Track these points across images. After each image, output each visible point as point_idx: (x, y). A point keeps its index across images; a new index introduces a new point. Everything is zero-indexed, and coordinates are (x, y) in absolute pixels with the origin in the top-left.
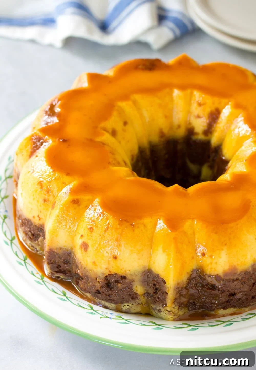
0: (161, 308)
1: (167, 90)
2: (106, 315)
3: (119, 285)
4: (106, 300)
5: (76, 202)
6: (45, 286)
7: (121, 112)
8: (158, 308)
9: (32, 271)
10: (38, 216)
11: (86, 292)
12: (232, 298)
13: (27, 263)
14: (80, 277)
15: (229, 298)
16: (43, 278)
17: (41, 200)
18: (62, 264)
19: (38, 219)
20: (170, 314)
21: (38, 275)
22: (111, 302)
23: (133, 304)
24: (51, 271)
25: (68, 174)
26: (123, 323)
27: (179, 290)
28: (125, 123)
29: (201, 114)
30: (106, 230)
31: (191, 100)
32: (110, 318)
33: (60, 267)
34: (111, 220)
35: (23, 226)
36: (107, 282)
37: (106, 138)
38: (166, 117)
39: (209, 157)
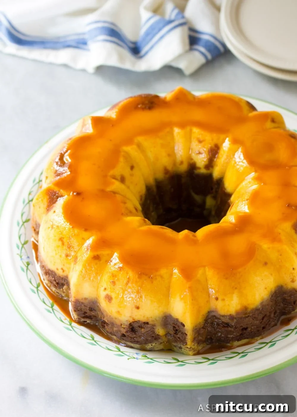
0: (182, 346)
1: (168, 130)
2: (132, 356)
3: (143, 330)
4: (131, 342)
5: (97, 258)
6: (74, 332)
7: (127, 157)
8: (179, 346)
9: (60, 318)
10: (62, 269)
11: (112, 335)
12: (245, 332)
13: (55, 310)
14: (106, 323)
15: (242, 332)
16: (71, 324)
17: (64, 256)
18: (88, 311)
19: (61, 271)
20: (189, 350)
21: (66, 320)
22: (136, 344)
23: (156, 344)
24: (78, 317)
25: (86, 230)
26: (149, 363)
27: (197, 331)
28: (132, 168)
29: (202, 151)
30: (127, 284)
31: (190, 138)
32: (137, 359)
33: (86, 313)
34: (131, 274)
35: (46, 275)
36: (131, 327)
37: (116, 185)
38: (169, 155)
39: (212, 189)
